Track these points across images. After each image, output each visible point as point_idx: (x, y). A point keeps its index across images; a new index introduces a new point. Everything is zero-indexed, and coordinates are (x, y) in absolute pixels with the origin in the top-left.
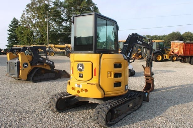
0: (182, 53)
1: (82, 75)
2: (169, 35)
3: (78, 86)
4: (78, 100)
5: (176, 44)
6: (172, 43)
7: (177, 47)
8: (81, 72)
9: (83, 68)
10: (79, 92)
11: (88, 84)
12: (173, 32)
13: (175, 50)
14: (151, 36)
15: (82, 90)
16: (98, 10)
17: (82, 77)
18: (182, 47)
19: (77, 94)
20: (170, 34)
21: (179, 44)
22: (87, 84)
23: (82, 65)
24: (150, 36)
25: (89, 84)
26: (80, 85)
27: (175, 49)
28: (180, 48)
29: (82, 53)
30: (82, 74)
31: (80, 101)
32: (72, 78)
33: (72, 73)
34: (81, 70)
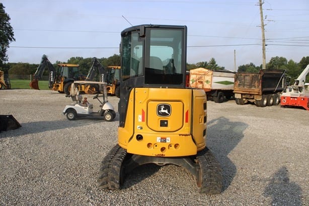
1: (166, 123)
2: (109, 58)
3: (164, 140)
4: (138, 164)
8: (164, 118)
9: (169, 112)
10: (163, 149)
11: (180, 135)
12: (115, 55)
14: (84, 58)
15: (170, 146)
16: (4, 9)
17: (166, 125)
19: (161, 153)
20: (111, 57)
22: (178, 136)
23: (167, 107)
24: (82, 58)
25: (183, 135)
26: (167, 139)
29: (164, 88)
30: (167, 121)
31: (140, 164)
32: (141, 128)
33: (143, 120)
34: (164, 114)
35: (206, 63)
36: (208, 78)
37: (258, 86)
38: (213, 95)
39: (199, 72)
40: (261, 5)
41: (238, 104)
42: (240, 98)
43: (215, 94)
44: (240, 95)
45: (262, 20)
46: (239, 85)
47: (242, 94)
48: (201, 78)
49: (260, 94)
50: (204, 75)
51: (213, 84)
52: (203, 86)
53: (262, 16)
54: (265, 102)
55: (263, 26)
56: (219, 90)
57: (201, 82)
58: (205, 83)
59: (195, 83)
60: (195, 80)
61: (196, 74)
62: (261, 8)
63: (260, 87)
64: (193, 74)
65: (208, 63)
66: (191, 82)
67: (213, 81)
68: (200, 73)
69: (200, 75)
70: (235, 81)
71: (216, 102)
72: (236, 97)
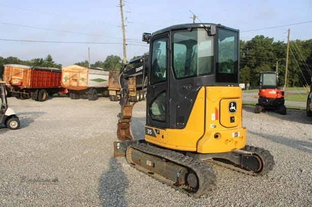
0: (30, 84)
1: (233, 119)
5: (16, 70)
6: (6, 68)
7: (17, 74)
8: (232, 115)
9: (236, 108)
13: (14, 79)
18: (29, 75)
21: (23, 70)
23: (235, 104)
27: (13, 77)
28: (25, 76)
29: (231, 86)
32: (215, 127)
33: (216, 119)
34: (233, 111)
35: (42, 59)
36: (83, 76)
37: (133, 83)
38: (87, 93)
39: (73, 69)
40: (121, 7)
41: (111, 100)
42: (115, 94)
43: (90, 92)
44: (115, 92)
45: (123, 21)
46: (114, 82)
47: (117, 91)
48: (75, 75)
49: (135, 90)
50: (80, 72)
51: (89, 81)
52: (78, 83)
53: (122, 17)
54: (138, 97)
55: (123, 26)
56: (94, 88)
57: (76, 80)
58: (80, 81)
59: (68, 81)
60: (68, 77)
61: (70, 72)
62: (122, 10)
63: (135, 83)
64: (66, 71)
65: (44, 59)
66: (63, 80)
67: (89, 79)
68: (75, 71)
69: (75, 72)
70: (110, 78)
71: (89, 100)
72: (110, 94)
